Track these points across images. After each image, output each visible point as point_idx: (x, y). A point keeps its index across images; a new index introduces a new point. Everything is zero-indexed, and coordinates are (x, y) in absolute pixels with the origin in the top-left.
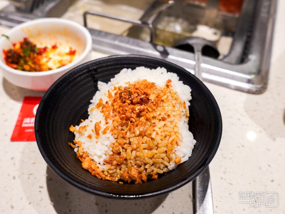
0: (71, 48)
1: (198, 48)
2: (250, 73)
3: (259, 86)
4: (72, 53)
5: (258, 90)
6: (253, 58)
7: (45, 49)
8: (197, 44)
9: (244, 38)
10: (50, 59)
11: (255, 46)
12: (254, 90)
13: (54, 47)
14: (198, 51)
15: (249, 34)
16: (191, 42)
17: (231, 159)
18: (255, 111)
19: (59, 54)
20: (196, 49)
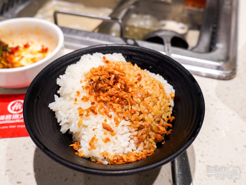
0: (43, 46)
1: (167, 40)
2: (218, 61)
3: (228, 72)
4: (44, 51)
5: (228, 76)
6: (220, 46)
7: (17, 49)
8: (166, 36)
9: (211, 29)
10: (22, 57)
11: (222, 35)
12: (224, 76)
13: (26, 46)
14: (168, 42)
15: (215, 26)
16: (160, 34)
17: (207, 142)
18: (226, 95)
19: (31, 53)
20: (165, 40)
